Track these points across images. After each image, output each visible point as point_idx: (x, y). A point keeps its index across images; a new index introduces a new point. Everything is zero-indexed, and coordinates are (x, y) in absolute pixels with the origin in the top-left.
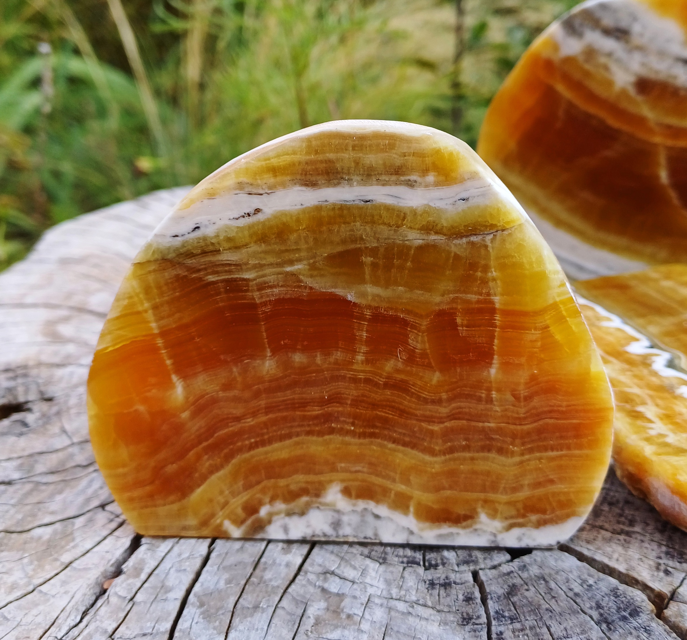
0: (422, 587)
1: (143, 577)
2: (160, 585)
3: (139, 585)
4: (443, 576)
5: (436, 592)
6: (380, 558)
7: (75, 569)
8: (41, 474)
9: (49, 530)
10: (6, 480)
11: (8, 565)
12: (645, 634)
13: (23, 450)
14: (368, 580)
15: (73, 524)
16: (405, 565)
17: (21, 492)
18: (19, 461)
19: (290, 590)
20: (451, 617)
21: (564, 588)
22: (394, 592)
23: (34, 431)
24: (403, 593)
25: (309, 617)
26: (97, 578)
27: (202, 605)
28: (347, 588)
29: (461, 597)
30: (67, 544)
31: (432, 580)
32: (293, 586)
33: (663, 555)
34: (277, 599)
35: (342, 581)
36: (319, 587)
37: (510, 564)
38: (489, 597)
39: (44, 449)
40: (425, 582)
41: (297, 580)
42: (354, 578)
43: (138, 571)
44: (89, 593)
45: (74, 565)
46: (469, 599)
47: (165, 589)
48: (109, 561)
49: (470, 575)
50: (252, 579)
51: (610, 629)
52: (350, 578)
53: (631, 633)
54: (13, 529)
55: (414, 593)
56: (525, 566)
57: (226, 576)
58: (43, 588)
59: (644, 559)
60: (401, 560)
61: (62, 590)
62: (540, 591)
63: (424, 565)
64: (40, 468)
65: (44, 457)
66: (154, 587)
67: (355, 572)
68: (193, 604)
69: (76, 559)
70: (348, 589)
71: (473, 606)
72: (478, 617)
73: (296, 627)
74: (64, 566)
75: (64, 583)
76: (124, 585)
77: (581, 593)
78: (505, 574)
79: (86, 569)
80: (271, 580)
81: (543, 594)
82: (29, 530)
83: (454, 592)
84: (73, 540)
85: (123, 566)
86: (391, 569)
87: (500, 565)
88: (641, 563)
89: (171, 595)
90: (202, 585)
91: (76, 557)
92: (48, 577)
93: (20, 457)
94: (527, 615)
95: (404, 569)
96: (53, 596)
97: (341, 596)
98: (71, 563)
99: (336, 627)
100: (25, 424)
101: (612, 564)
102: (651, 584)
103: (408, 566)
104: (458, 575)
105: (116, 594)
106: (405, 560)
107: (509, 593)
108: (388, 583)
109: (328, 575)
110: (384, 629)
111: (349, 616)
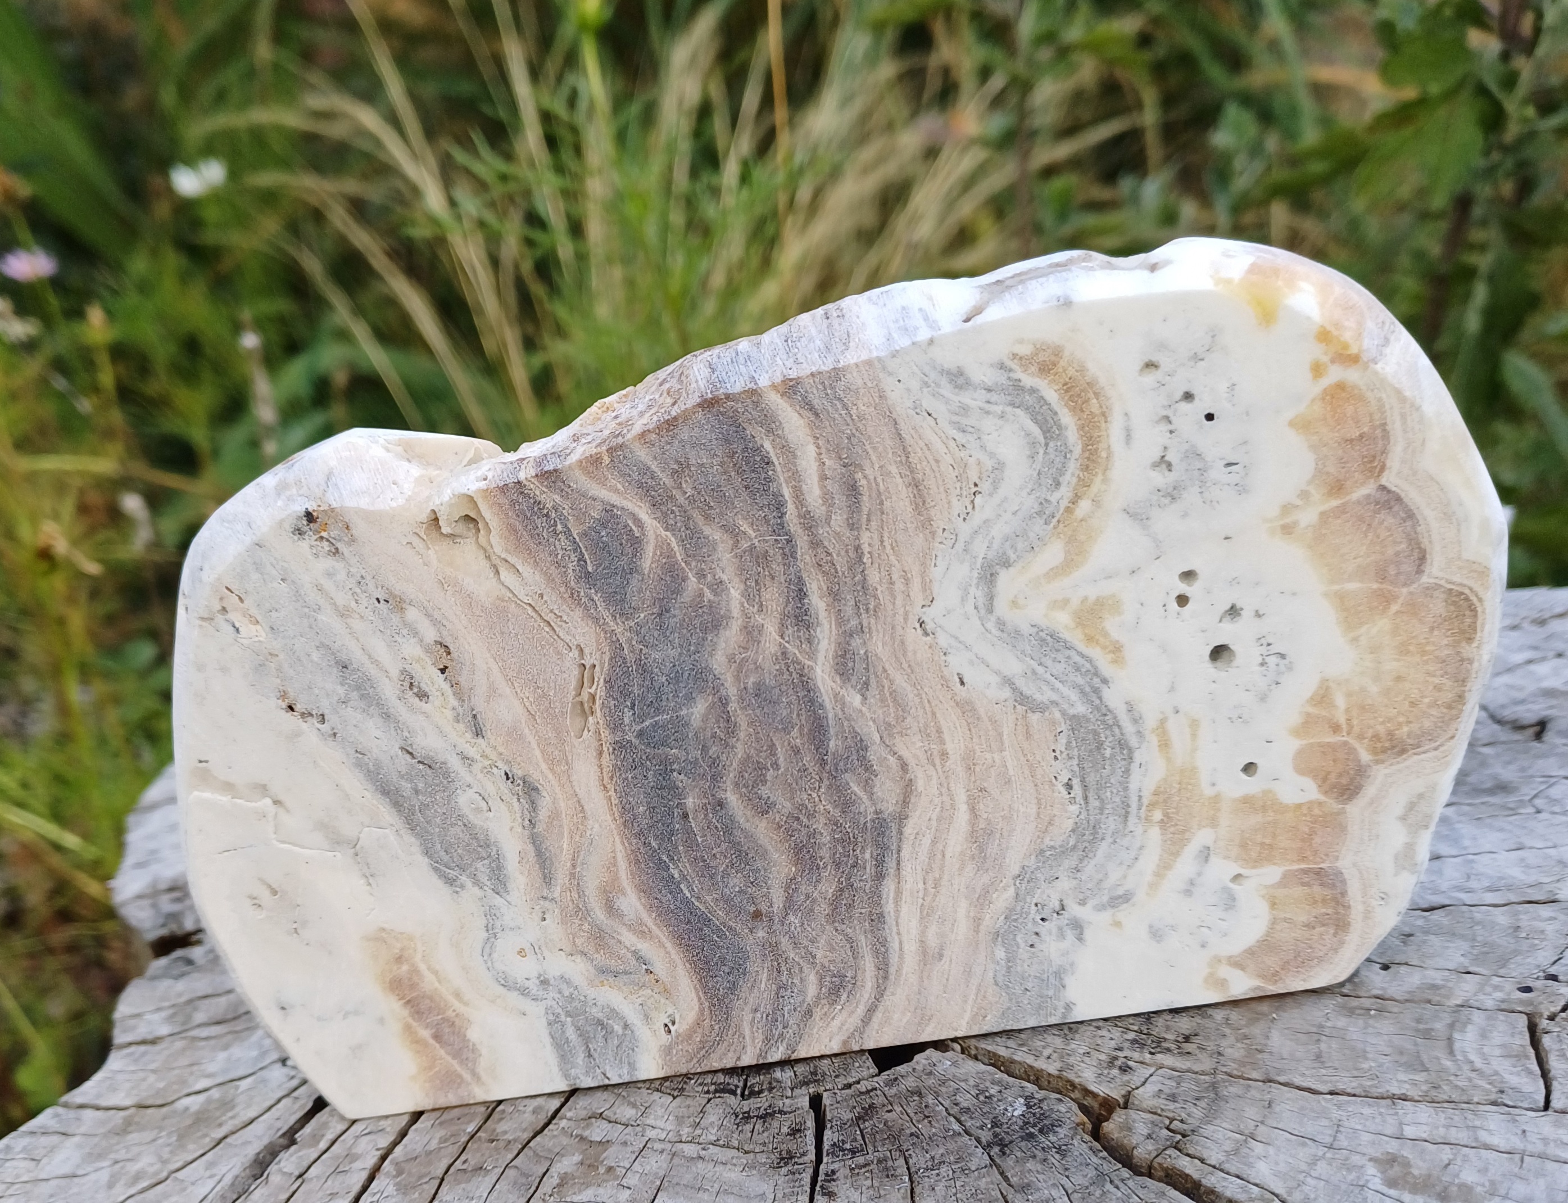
0: (729, 1123)
1: (323, 1145)
2: (345, 1153)
3: (315, 1156)
4: (767, 1104)
5: (748, 1127)
6: (675, 1090)
7: (230, 1145)
8: (199, 1026)
9: (201, 1098)
10: (150, 1037)
11: (135, 1150)
12: (1057, 1156)
13: (180, 995)
14: (650, 1121)
15: (237, 1088)
16: (711, 1096)
17: (166, 1053)
18: (171, 1011)
19: (531, 1144)
20: (762, 1158)
21: (946, 1103)
22: (685, 1131)
23: (199, 969)
24: (698, 1132)
25: (552, 1177)
26: (258, 1154)
27: (400, 1173)
28: (615, 1132)
29: (785, 1130)
30: (223, 1114)
31: (748, 1112)
32: (538, 1139)
33: (1127, 1045)
34: (510, 1156)
35: (611, 1125)
36: (577, 1136)
37: (875, 1079)
38: (829, 1126)
39: (210, 991)
40: (737, 1116)
41: (546, 1131)
42: (629, 1119)
43: (316, 1138)
44: (243, 1175)
45: (228, 1140)
46: (796, 1132)
47: (351, 1157)
48: (279, 1130)
49: (807, 1098)
50: (479, 1134)
51: (1004, 1154)
52: (624, 1120)
53: (1034, 1157)
54: (150, 1102)
55: (714, 1131)
56: (896, 1079)
57: (442, 1133)
58: (180, 1175)
59: (1093, 1052)
60: (706, 1089)
61: (208, 1173)
62: (909, 1111)
63: (743, 1095)
64: (200, 1017)
65: (207, 1001)
66: (336, 1157)
67: (633, 1112)
68: (387, 1174)
69: (233, 1133)
70: (616, 1135)
71: (799, 1140)
72: (804, 1154)
73: (532, 1191)
74: (213, 1144)
75: (211, 1165)
76: (293, 1158)
77: (972, 1109)
78: (862, 1093)
79: (247, 1143)
80: (505, 1132)
81: (912, 1115)
82: (173, 1102)
83: (775, 1124)
84: (233, 1108)
85: (297, 1136)
86: (689, 1101)
87: (858, 1082)
88: (1086, 1059)
89: (358, 1165)
90: (406, 1146)
91: (234, 1130)
92: (190, 1158)
93: (173, 1006)
94: (879, 1144)
95: (709, 1100)
96: (193, 1184)
97: (605, 1144)
98: (225, 1137)
99: (587, 1185)
100: (189, 962)
101: (1040, 1064)
102: (1092, 1088)
103: (715, 1097)
104: (787, 1101)
105: (280, 1170)
106: (712, 1088)
107: (858, 1118)
108: (680, 1120)
109: (593, 1120)
110: (658, 1183)
111: (610, 1169)
